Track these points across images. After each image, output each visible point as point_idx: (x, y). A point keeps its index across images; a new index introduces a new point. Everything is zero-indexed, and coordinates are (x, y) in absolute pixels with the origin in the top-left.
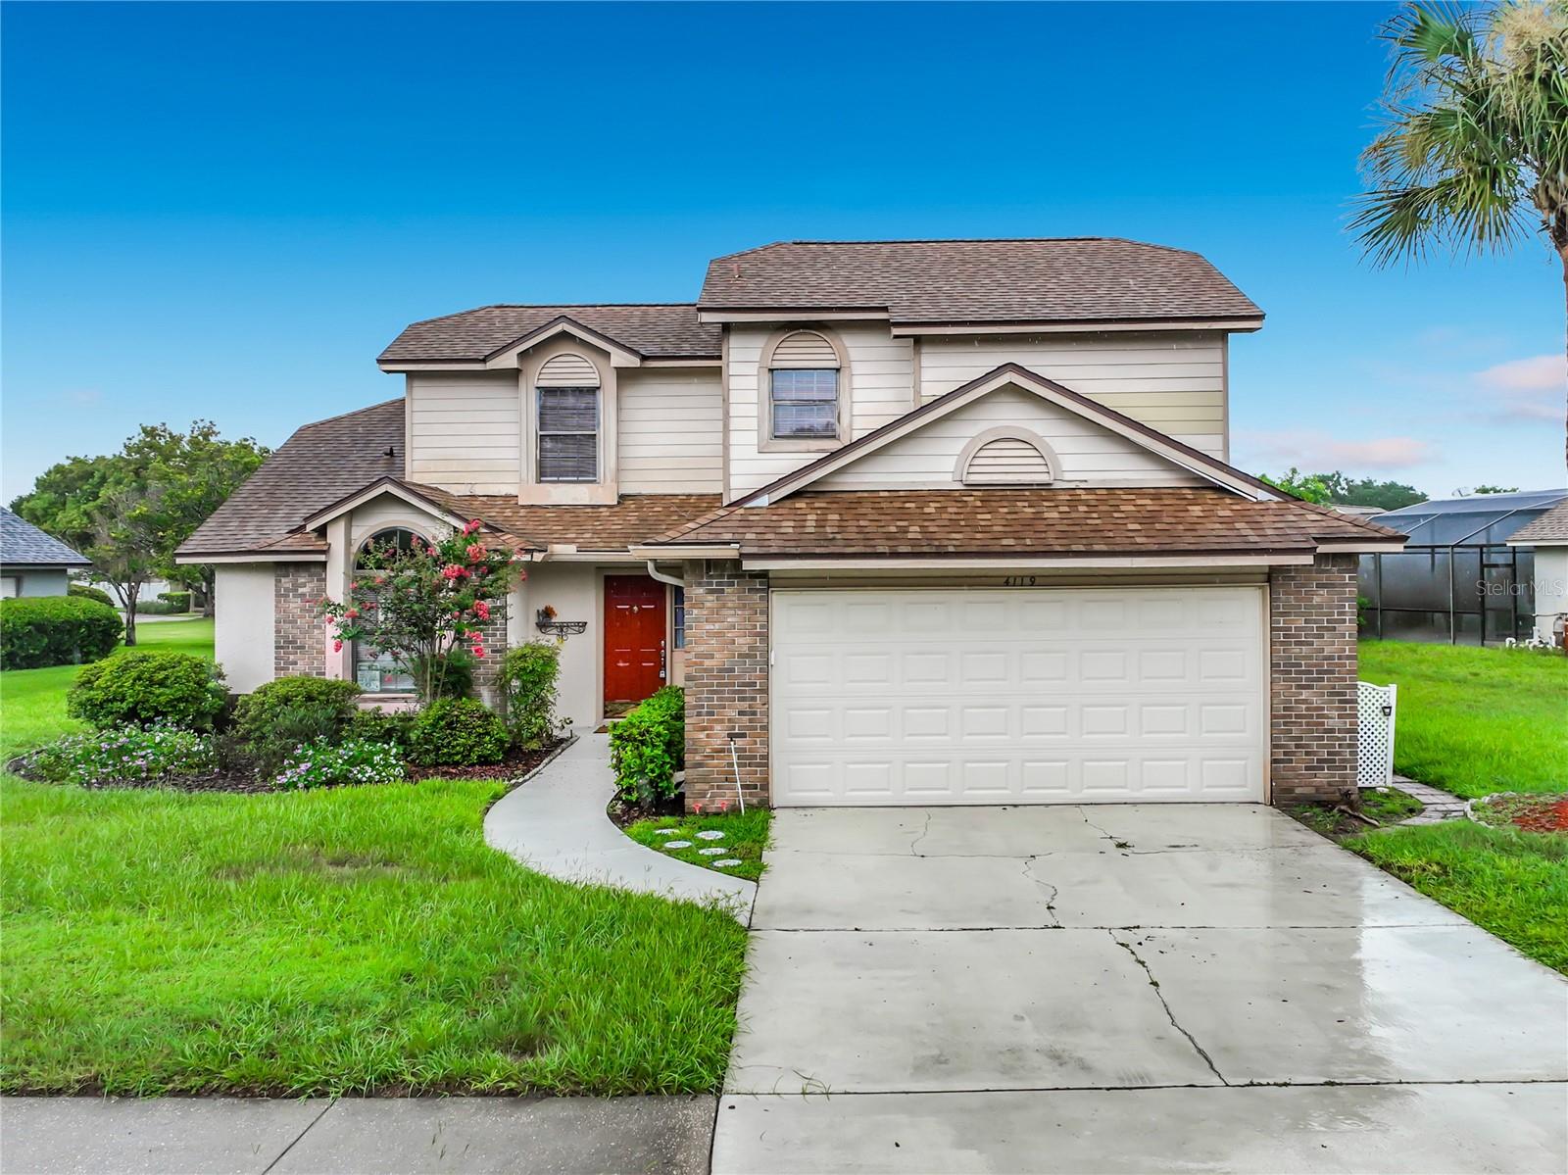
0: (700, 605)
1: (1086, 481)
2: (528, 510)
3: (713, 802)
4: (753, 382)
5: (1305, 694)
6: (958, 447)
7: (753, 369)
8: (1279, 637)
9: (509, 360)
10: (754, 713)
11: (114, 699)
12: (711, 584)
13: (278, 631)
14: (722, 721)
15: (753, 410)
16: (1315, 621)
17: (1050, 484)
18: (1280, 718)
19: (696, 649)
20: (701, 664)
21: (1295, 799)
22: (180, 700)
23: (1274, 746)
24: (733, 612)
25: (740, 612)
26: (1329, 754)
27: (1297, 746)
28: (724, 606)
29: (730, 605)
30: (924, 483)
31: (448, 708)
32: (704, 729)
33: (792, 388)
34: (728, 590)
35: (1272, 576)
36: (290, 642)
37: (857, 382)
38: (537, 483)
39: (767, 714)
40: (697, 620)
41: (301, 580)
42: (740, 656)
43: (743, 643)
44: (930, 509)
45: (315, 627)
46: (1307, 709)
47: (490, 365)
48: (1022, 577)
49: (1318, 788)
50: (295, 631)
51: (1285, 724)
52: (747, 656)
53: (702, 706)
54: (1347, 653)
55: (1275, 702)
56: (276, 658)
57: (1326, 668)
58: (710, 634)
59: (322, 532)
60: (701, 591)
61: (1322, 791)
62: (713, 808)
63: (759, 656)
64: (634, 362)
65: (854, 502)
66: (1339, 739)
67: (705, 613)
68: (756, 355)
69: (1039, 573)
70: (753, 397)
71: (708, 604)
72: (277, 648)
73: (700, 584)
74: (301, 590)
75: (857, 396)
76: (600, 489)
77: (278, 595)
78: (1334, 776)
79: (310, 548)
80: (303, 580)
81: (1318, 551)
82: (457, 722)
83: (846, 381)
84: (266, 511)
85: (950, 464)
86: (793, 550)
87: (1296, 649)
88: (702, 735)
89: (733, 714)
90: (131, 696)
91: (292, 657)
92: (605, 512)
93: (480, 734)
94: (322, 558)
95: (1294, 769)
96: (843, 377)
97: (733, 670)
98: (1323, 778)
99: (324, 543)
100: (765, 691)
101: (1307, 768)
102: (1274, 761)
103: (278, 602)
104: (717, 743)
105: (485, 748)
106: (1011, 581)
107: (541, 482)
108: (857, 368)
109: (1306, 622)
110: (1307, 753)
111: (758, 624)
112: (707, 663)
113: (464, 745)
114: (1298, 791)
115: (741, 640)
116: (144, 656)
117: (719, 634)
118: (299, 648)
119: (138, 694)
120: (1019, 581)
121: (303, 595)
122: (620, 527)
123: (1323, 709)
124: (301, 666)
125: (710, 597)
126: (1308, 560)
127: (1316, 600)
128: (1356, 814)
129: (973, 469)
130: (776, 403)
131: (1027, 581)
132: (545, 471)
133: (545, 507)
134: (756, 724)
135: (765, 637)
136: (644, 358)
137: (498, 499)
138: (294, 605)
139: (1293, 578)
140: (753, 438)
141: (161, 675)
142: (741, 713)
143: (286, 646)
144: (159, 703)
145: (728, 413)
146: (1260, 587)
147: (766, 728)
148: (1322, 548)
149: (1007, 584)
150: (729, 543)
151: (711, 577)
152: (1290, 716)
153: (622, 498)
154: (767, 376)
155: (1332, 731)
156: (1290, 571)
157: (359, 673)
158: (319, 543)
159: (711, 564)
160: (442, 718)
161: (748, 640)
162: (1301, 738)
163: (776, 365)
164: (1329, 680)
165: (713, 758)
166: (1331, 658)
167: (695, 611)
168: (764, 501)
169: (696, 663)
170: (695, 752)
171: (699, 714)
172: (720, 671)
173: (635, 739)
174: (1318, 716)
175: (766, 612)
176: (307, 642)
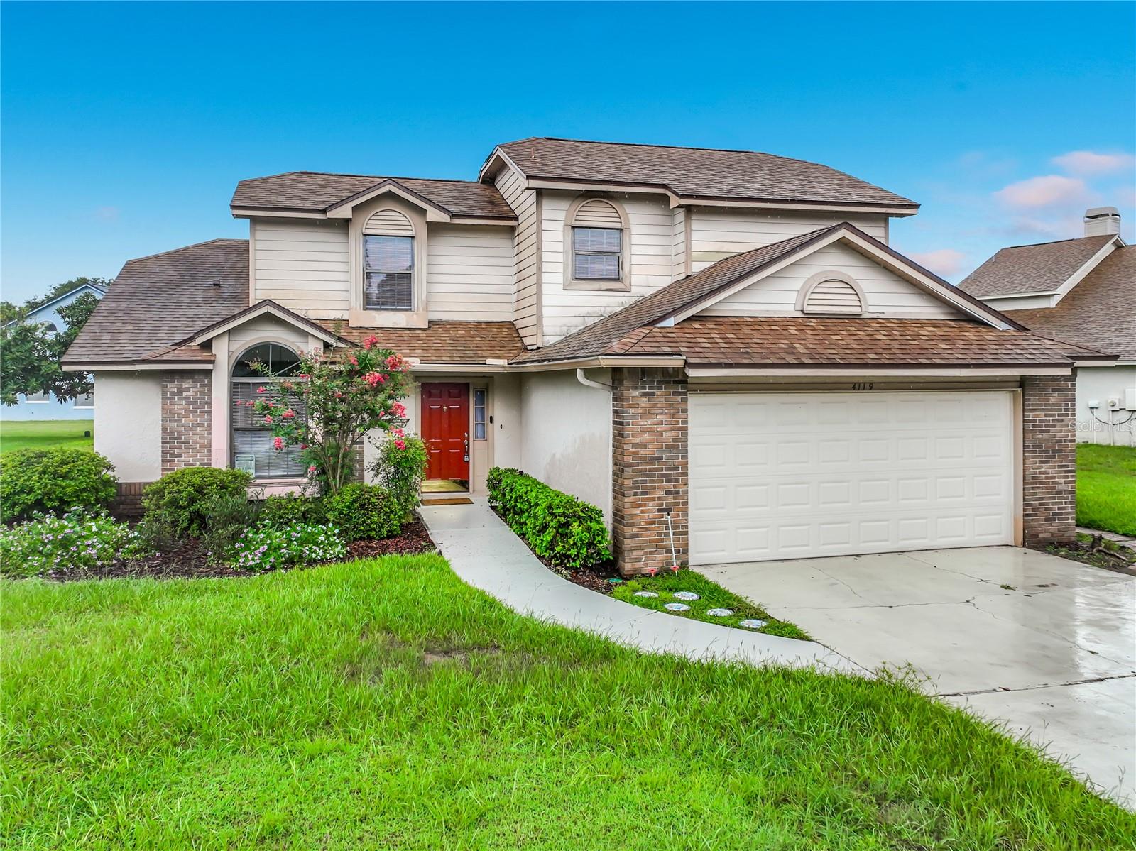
0: (636, 405)
1: (883, 313)
2: (359, 331)
3: (646, 565)
4: (560, 236)
5: (1045, 467)
6: (798, 285)
7: (560, 226)
8: (1028, 428)
9: (345, 212)
10: (677, 492)
11: (22, 491)
12: (644, 388)
13: (164, 429)
14: (653, 499)
15: (560, 257)
16: (1051, 416)
17: (860, 315)
18: (1030, 485)
19: (633, 441)
20: (636, 453)
21: (1039, 542)
22: (85, 490)
23: (1026, 505)
24: (661, 411)
25: (666, 411)
26: (1059, 509)
27: (1040, 504)
28: (655, 406)
29: (659, 405)
30: (775, 312)
31: (358, 492)
32: (640, 506)
33: (589, 242)
34: (658, 393)
35: (1023, 383)
36: (176, 438)
37: (635, 239)
38: (363, 309)
39: (686, 492)
40: (634, 417)
41: (185, 386)
42: (667, 446)
43: (669, 435)
44: (793, 330)
45: (198, 425)
46: (1047, 478)
47: (330, 215)
48: (864, 383)
49: (1052, 534)
50: (180, 429)
51: (1033, 488)
52: (672, 446)
53: (638, 488)
54: (1069, 438)
55: (1027, 473)
56: (163, 452)
57: (1057, 448)
58: (644, 429)
59: (207, 346)
60: (636, 394)
61: (1055, 535)
62: (646, 570)
63: (679, 446)
64: (446, 218)
65: (736, 324)
66: (1065, 498)
67: (640, 411)
68: (562, 216)
69: (876, 380)
70: (560, 247)
71: (643, 405)
72: (163, 443)
73: (636, 388)
74: (185, 394)
75: (635, 250)
76: (415, 316)
77: (164, 398)
78: (1061, 524)
79: (199, 358)
80: (187, 386)
81: (1075, 365)
82: (369, 504)
83: (628, 239)
85: (792, 298)
86: (727, 361)
87: (1039, 436)
88: (638, 511)
89: (662, 493)
90: (39, 489)
91: (177, 451)
92: (422, 334)
93: (388, 512)
94: (210, 367)
95: (1038, 521)
96: (626, 233)
97: (661, 458)
98: (1055, 526)
99: (210, 354)
100: (685, 474)
101: (1046, 520)
102: (1026, 516)
103: (164, 404)
104: (650, 517)
105: (393, 524)
106: (857, 386)
107: (367, 309)
108: (635, 229)
109: (1046, 416)
110: (1046, 509)
111: (680, 420)
112: (642, 452)
113: (376, 523)
114: (1041, 536)
115: (668, 434)
116: (42, 453)
117: (650, 429)
118: (183, 443)
119: (46, 486)
120: (862, 386)
121: (187, 398)
122: (440, 345)
123: (1055, 477)
124: (185, 458)
125: (645, 399)
126: (1068, 372)
127: (1052, 400)
128: (1112, 553)
129: (811, 302)
130: (577, 253)
131: (867, 386)
132: (369, 302)
133: (372, 329)
134: (677, 502)
135: (684, 430)
136: (453, 216)
137: (328, 322)
138: (179, 407)
139: (1038, 385)
140: (560, 279)
141: (65, 469)
142: (668, 492)
143: (171, 441)
144: (65, 494)
145: (541, 258)
146: (1010, 392)
147: (686, 503)
148: (1078, 363)
149: (854, 388)
150: (672, 355)
151: (645, 382)
152: (1035, 483)
153: (430, 322)
154: (570, 231)
155: (1060, 493)
156: (1036, 380)
157: (237, 463)
158: (205, 354)
159: (645, 372)
160: (355, 501)
161: (673, 433)
162: (1042, 499)
163: (578, 224)
164: (1059, 456)
165: (646, 529)
166: (1060, 441)
167: (633, 411)
168: (670, 322)
169: (633, 453)
170: (633, 524)
171: (635, 494)
172: (652, 458)
173: (579, 517)
174: (1053, 482)
175: (685, 411)
176: (193, 438)
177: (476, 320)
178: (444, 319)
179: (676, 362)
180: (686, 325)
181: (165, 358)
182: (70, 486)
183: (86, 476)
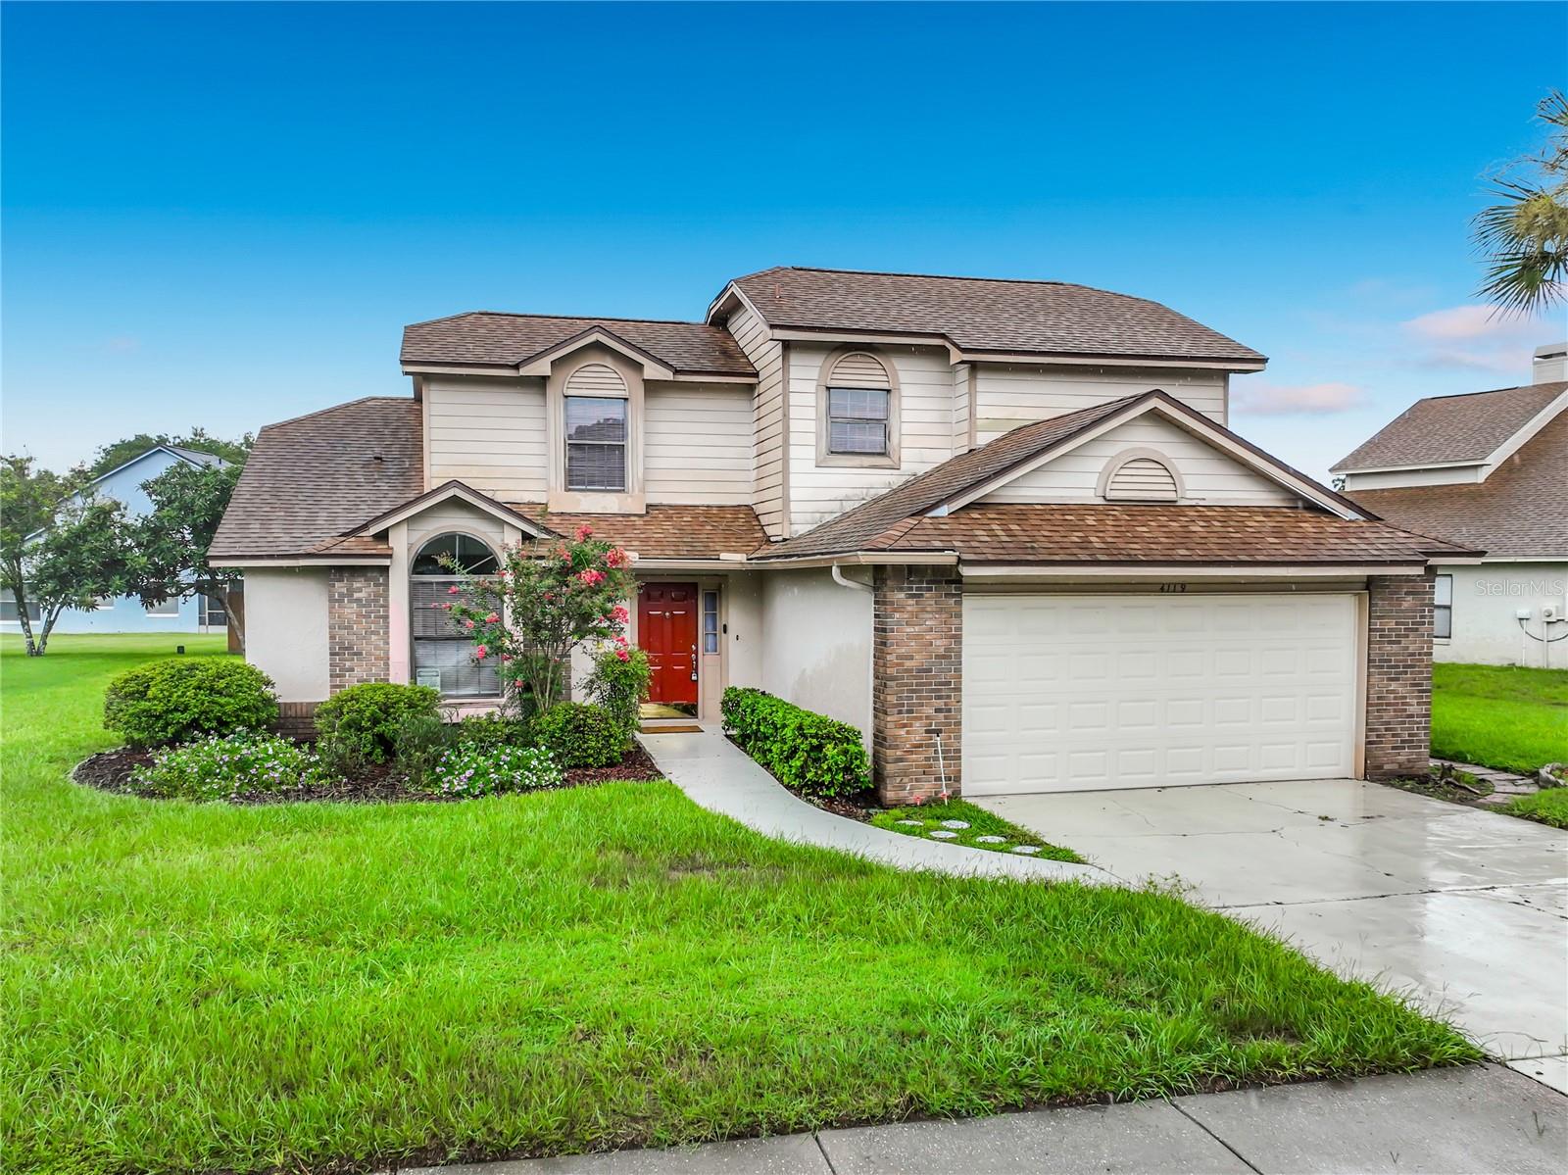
0: (901, 609)
1: (1204, 499)
2: (560, 518)
3: (911, 794)
4: (811, 399)
5: (1393, 686)
6: (1099, 465)
7: (812, 387)
8: (1374, 637)
9: (542, 367)
10: (949, 711)
11: (176, 710)
12: (911, 589)
13: (332, 637)
14: (920, 718)
15: (812, 426)
16: (1403, 624)
17: (1175, 501)
18: (1374, 705)
19: (898, 651)
20: (902, 665)
21: (1385, 774)
22: (245, 709)
23: (1369, 730)
24: (931, 616)
25: (937, 616)
26: (1409, 735)
27: (1386, 730)
28: (923, 611)
29: (929, 609)
30: (1071, 498)
31: (572, 712)
32: (904, 726)
33: (849, 407)
34: (927, 594)
35: (1370, 583)
36: (347, 649)
37: (906, 403)
38: (566, 490)
39: (960, 710)
40: (898, 623)
41: (356, 585)
42: (937, 657)
43: (940, 644)
44: (1091, 520)
45: (373, 633)
46: (1395, 698)
47: (524, 372)
48: (1175, 584)
49: (1400, 765)
50: (351, 637)
51: (1378, 711)
52: (944, 657)
53: (903, 705)
54: (1425, 650)
55: (1371, 692)
56: (331, 665)
57: (1409, 663)
58: (910, 637)
59: (383, 536)
60: (902, 595)
61: (1403, 767)
62: (911, 801)
63: (952, 657)
64: (667, 375)
65: (1022, 512)
66: (1418, 723)
67: (906, 616)
68: (815, 373)
69: (1189, 580)
70: (811, 413)
71: (909, 608)
72: (331, 654)
73: (901, 589)
74: (356, 595)
75: (906, 416)
76: (629, 499)
77: (332, 600)
78: (1412, 753)
79: (374, 552)
80: (359, 585)
81: (1429, 563)
82: (585, 726)
83: (897, 403)
84: (283, 514)
85: (1092, 481)
86: (1007, 558)
87: (1388, 647)
88: (903, 732)
89: (931, 711)
90: (196, 707)
91: (348, 664)
93: (606, 736)
94: (386, 562)
95: (1382, 749)
96: (894, 395)
97: (930, 670)
98: (1403, 756)
99: (386, 546)
100: (958, 689)
101: (1393, 748)
102: (1368, 743)
103: (331, 608)
104: (916, 738)
105: (613, 750)
106: (1166, 587)
107: (570, 490)
108: (905, 390)
109: (1397, 624)
110: (1394, 736)
111: (953, 627)
112: (908, 664)
113: (593, 748)
114: (1386, 767)
115: (939, 642)
116: (193, 664)
117: (917, 637)
118: (355, 654)
119: (203, 704)
120: (1172, 587)
121: (359, 600)
123: (1406, 698)
124: (357, 671)
125: (911, 602)
126: (1420, 571)
127: (1405, 605)
128: (1463, 785)
129: (1115, 486)
130: (833, 420)
131: (1179, 588)
132: (574, 480)
133: (576, 515)
134: (948, 722)
135: (958, 638)
136: (677, 372)
137: (522, 506)
138: (350, 610)
139: (1388, 587)
140: (811, 453)
141: (222, 684)
142: (937, 711)
143: (341, 652)
144: (224, 713)
145: (789, 427)
146: (1356, 594)
147: (959, 724)
148: (1432, 561)
149: (1162, 590)
150: (943, 550)
151: (912, 582)
152: (1382, 705)
153: (648, 506)
154: (824, 394)
155: (1412, 716)
156: (1385, 580)
157: (419, 679)
158: (380, 547)
159: (912, 570)
160: (568, 722)
161: (945, 642)
162: (1389, 723)
163: (834, 384)
164: (1412, 673)
165: (912, 752)
166: (1413, 654)
167: (897, 615)
168: (943, 511)
169: (898, 665)
170: (896, 747)
171: (900, 712)
172: (919, 671)
173: (834, 738)
174: (1403, 704)
175: (959, 616)
176: (365, 647)
177: (706, 503)
178: (665, 502)
179: (948, 558)
180: (962, 514)
181: (333, 552)
182: (230, 705)
183: (245, 692)
